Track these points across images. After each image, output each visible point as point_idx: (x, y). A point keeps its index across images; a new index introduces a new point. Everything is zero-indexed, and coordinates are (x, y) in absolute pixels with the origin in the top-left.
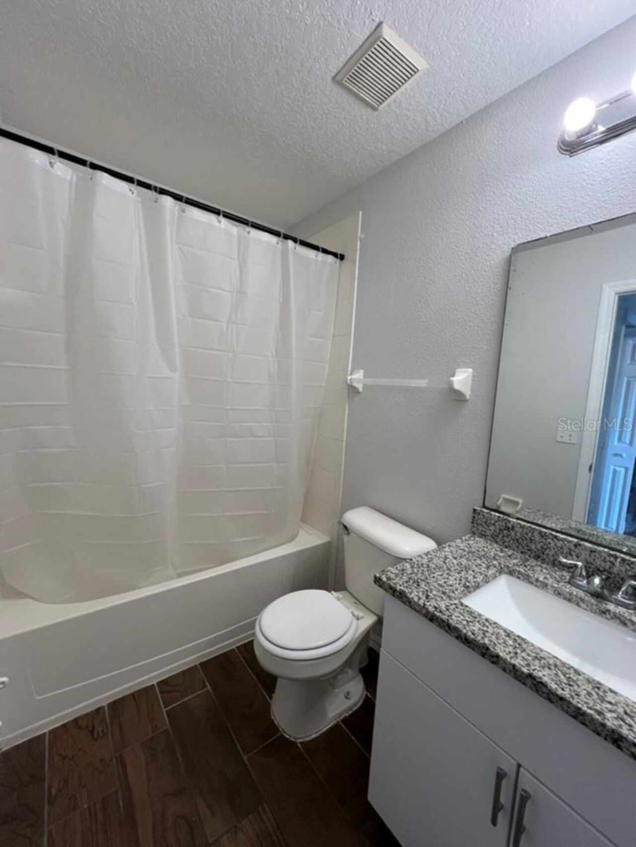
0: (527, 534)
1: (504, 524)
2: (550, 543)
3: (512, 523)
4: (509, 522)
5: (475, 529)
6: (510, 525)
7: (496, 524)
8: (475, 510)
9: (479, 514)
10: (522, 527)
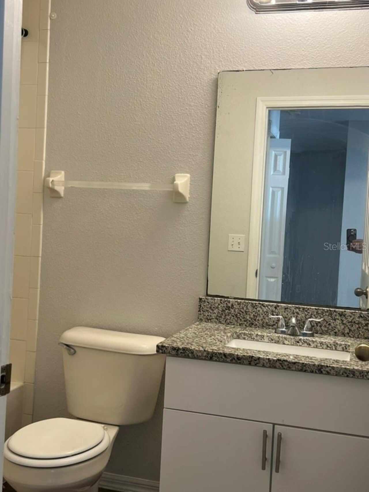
0: (243, 309)
1: (225, 305)
2: (259, 311)
3: (231, 303)
4: (229, 302)
5: (201, 317)
6: (230, 305)
7: (219, 306)
8: (200, 299)
9: (205, 301)
10: (239, 304)
